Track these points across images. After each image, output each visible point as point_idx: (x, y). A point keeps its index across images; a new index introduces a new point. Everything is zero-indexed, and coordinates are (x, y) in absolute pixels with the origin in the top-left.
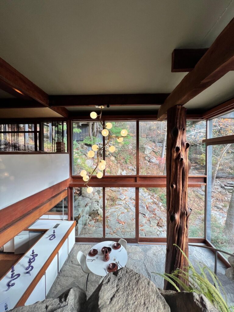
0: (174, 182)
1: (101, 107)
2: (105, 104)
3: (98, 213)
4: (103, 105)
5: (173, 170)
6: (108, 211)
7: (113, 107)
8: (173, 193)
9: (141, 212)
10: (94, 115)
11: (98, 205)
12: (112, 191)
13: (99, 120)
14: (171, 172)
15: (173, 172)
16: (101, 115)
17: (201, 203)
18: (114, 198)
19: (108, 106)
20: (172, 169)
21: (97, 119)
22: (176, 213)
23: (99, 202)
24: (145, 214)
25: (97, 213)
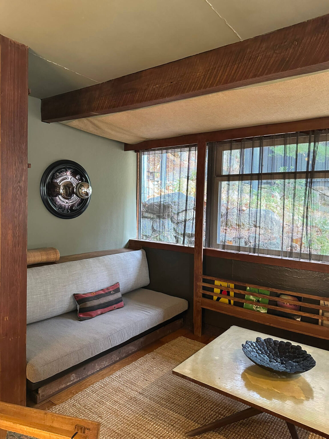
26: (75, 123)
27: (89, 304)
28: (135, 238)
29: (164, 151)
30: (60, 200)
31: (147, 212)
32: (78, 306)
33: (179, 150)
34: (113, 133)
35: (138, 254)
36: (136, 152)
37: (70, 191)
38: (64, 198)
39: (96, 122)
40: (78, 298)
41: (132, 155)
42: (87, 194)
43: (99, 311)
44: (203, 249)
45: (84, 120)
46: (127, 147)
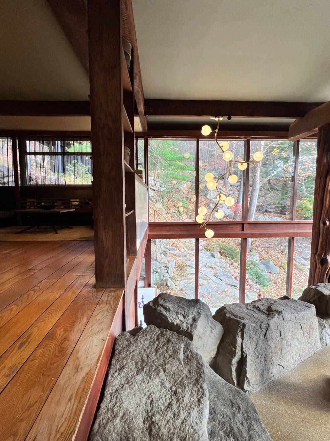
0: (327, 218)
1: (219, 120)
2: (225, 115)
3: (167, 284)
4: (222, 116)
5: (326, 203)
6: (179, 283)
7: (236, 119)
8: (324, 232)
9: (229, 284)
10: (206, 130)
11: (167, 272)
12: (175, 255)
13: (214, 138)
14: (323, 205)
15: (326, 205)
16: (217, 130)
17: (302, 277)
18: (181, 265)
19: (229, 118)
20: (324, 202)
21: (211, 136)
22: (327, 255)
23: (168, 268)
24: (235, 285)
25: (165, 284)
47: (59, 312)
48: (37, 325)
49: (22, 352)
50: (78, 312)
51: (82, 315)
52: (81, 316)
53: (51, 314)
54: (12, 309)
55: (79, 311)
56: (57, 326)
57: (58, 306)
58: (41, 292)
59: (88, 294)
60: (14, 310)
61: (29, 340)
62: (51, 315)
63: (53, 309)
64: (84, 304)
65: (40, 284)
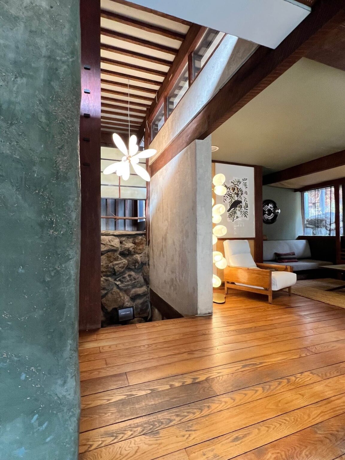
26: (273, 184)
27: (282, 257)
28: (302, 235)
29: (317, 190)
30: (266, 216)
31: (309, 224)
32: (277, 258)
33: (325, 188)
34: (289, 185)
35: (304, 242)
36: (300, 192)
37: (270, 212)
38: (268, 215)
39: (283, 183)
40: (276, 254)
41: (298, 194)
42: (278, 212)
43: (286, 261)
44: (341, 237)
45: (277, 183)
46: (296, 190)
47: (288, 428)
48: (260, 427)
49: (231, 447)
50: (306, 447)
51: (307, 456)
52: (305, 457)
53: (281, 425)
54: (257, 391)
55: (309, 447)
56: (274, 447)
57: (294, 419)
58: (293, 387)
59: (339, 430)
60: (258, 393)
61: (243, 440)
62: (279, 425)
63: (286, 420)
64: (322, 441)
65: (300, 374)
